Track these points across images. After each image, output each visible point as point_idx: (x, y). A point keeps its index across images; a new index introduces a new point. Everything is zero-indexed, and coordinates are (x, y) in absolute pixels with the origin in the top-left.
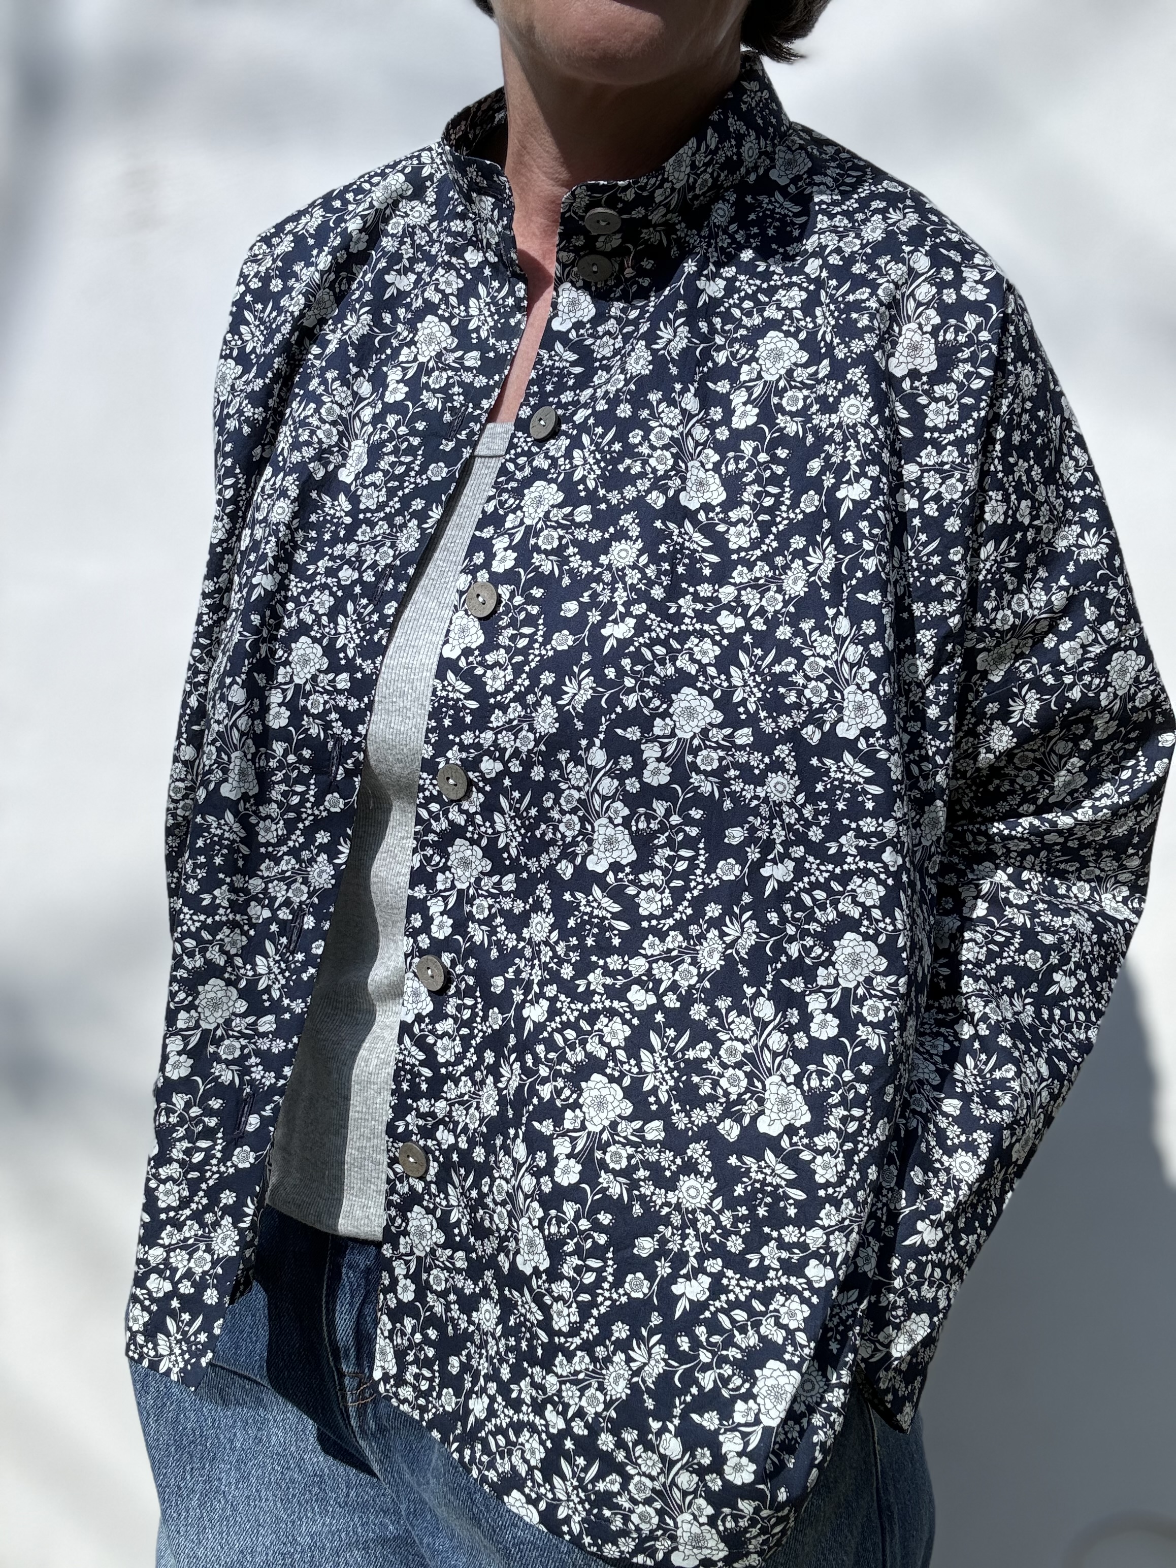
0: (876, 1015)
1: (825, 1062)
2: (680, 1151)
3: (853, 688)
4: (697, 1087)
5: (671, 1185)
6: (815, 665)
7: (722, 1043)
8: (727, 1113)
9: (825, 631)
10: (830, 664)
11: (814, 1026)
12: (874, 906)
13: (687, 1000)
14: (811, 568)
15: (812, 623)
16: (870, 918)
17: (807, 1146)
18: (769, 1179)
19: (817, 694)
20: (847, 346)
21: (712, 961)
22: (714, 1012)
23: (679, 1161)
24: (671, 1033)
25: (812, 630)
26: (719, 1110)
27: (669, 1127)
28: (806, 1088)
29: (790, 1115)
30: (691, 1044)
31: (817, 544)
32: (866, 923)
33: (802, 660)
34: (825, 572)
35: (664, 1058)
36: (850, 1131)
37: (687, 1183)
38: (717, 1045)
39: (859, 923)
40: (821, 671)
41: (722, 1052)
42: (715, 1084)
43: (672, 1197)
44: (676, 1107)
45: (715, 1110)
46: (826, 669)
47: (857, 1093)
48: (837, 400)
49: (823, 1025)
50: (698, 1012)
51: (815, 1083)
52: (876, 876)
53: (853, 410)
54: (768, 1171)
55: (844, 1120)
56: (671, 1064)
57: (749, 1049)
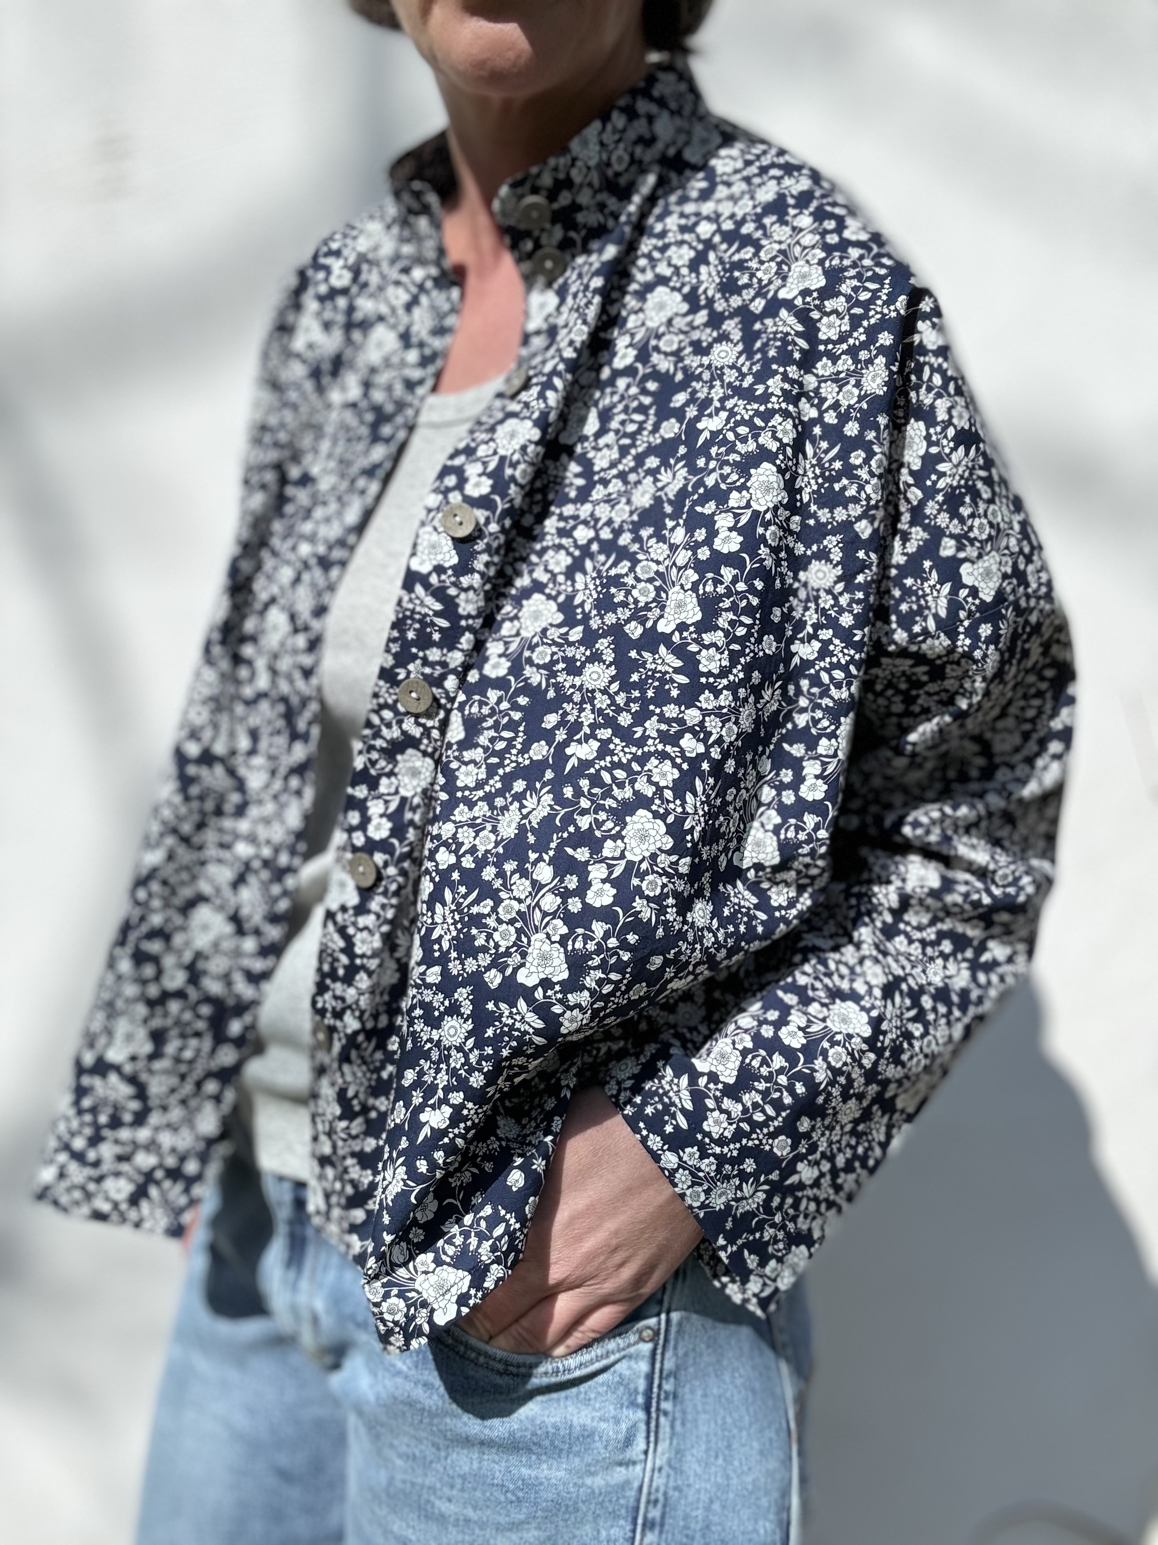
0: (653, 890)
1: (594, 927)
2: (448, 995)
3: (678, 588)
4: (474, 938)
5: (435, 1023)
6: (647, 569)
7: (502, 901)
8: (493, 965)
9: (661, 539)
10: (662, 569)
11: (590, 894)
12: (667, 787)
13: (481, 863)
14: (659, 485)
15: (651, 530)
16: (661, 798)
17: (560, 1001)
18: (517, 1025)
19: (644, 594)
20: (727, 300)
21: (508, 830)
22: (501, 874)
23: (447, 1003)
24: (463, 890)
25: (650, 537)
26: (488, 959)
27: (445, 973)
28: (570, 948)
29: (548, 970)
30: (477, 902)
31: (670, 466)
32: (657, 802)
33: (635, 562)
34: (672, 492)
35: (452, 912)
36: (604, 992)
37: (450, 1023)
38: (498, 902)
39: (651, 801)
40: (652, 575)
41: (500, 910)
42: (489, 936)
43: (435, 1035)
44: (454, 954)
45: (484, 960)
46: (657, 573)
47: (619, 958)
48: (710, 346)
49: (599, 893)
50: (489, 873)
51: (579, 945)
52: (673, 760)
53: (723, 354)
54: (518, 1017)
55: (600, 982)
56: (457, 917)
57: (523, 907)
